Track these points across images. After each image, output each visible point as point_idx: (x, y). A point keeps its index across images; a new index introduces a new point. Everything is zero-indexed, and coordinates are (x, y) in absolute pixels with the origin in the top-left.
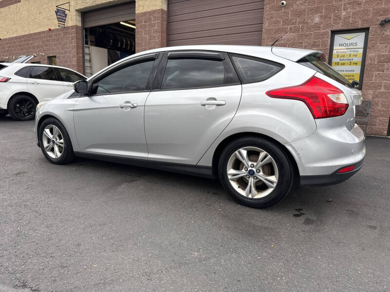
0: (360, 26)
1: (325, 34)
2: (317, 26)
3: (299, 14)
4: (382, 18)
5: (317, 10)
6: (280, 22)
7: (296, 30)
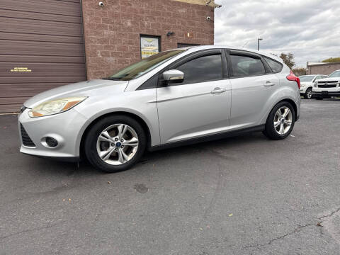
0: (156, 34)
1: (135, 36)
2: (129, 29)
3: (116, 16)
4: (167, 31)
5: (128, 17)
6: (100, 19)
7: (115, 29)
